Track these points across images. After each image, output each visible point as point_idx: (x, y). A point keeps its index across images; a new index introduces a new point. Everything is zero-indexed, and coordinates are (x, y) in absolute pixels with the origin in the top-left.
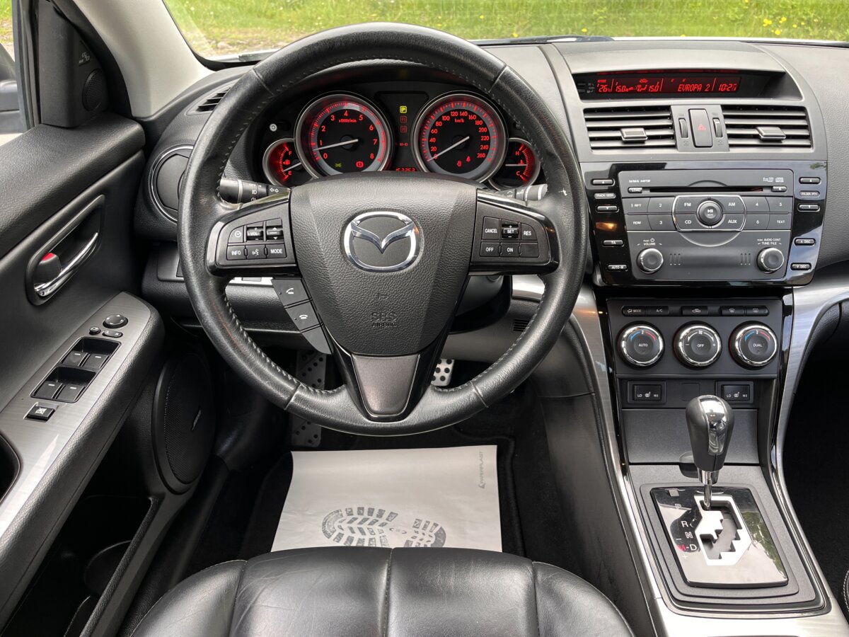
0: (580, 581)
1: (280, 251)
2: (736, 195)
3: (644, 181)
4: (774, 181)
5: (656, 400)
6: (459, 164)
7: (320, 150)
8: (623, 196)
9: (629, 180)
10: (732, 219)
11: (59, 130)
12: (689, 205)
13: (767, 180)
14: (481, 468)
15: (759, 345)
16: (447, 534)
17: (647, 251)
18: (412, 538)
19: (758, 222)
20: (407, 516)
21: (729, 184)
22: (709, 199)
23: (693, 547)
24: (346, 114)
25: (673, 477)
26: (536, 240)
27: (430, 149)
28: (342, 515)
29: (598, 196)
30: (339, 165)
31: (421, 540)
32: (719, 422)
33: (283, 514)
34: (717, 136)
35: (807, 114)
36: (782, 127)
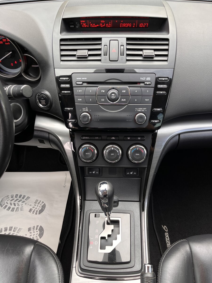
2: (126, 86)
3: (84, 79)
4: (146, 79)
5: (98, 174)
6: (12, 64)
8: (73, 86)
9: (77, 78)
10: (123, 99)
12: (104, 91)
13: (142, 79)
15: (138, 154)
16: (46, 206)
17: (84, 114)
18: (33, 207)
19: (136, 100)
20: (34, 198)
21: (124, 81)
23: (96, 243)
28: (9, 198)
29: (62, 86)
31: (36, 208)
34: (121, 55)
35: (169, 43)
36: (155, 50)
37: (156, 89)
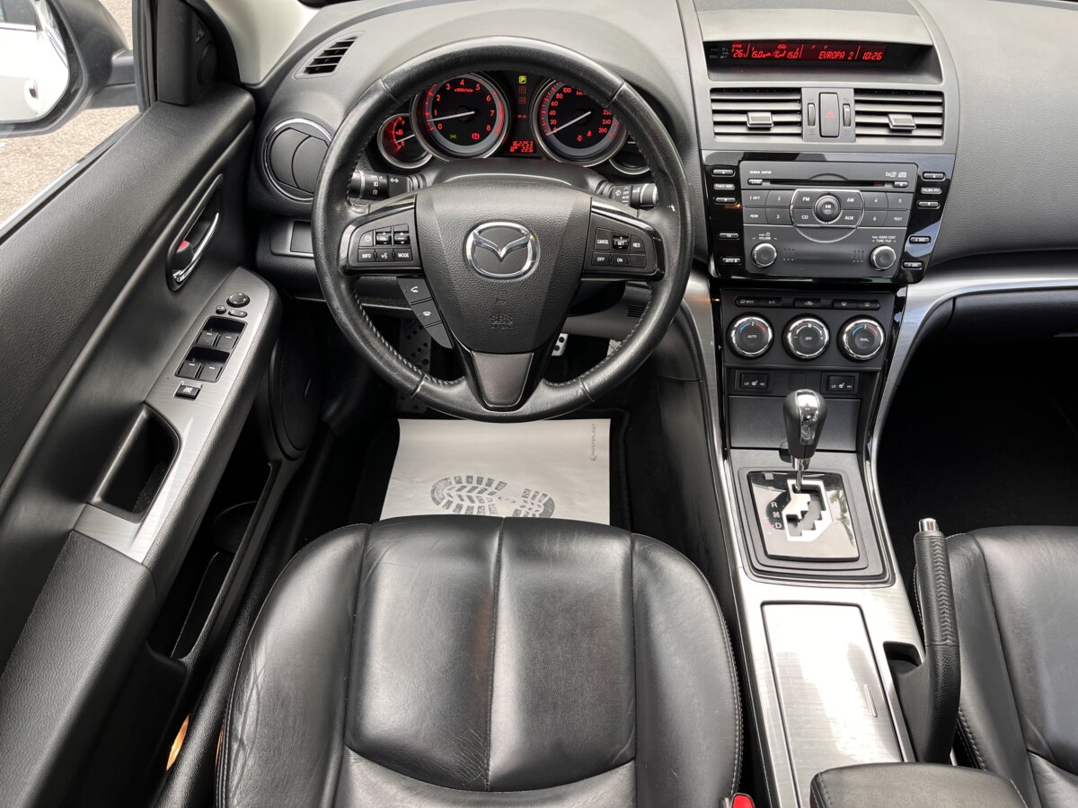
0: (672, 550)
1: (407, 255)
2: (854, 190)
3: (765, 172)
4: (897, 176)
5: (762, 388)
6: (580, 138)
7: (435, 122)
8: (742, 188)
9: (750, 171)
10: (849, 215)
11: (176, 107)
12: (808, 199)
13: (888, 174)
14: (594, 440)
15: (866, 340)
16: (556, 505)
17: (763, 246)
18: (521, 507)
19: (875, 219)
20: (516, 485)
21: (850, 178)
22: (829, 194)
23: (778, 526)
24: (462, 83)
25: (770, 461)
26: (644, 252)
27: (550, 122)
28: (450, 483)
29: (718, 186)
30: (454, 136)
31: (530, 509)
32: (812, 415)
33: (391, 481)
34: (844, 125)
35: (943, 100)
36: (915, 115)
37: (918, 196)
